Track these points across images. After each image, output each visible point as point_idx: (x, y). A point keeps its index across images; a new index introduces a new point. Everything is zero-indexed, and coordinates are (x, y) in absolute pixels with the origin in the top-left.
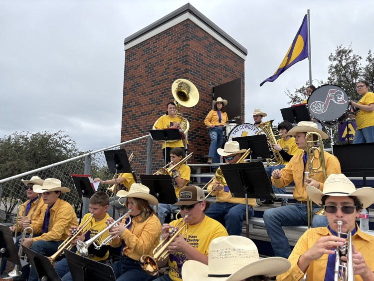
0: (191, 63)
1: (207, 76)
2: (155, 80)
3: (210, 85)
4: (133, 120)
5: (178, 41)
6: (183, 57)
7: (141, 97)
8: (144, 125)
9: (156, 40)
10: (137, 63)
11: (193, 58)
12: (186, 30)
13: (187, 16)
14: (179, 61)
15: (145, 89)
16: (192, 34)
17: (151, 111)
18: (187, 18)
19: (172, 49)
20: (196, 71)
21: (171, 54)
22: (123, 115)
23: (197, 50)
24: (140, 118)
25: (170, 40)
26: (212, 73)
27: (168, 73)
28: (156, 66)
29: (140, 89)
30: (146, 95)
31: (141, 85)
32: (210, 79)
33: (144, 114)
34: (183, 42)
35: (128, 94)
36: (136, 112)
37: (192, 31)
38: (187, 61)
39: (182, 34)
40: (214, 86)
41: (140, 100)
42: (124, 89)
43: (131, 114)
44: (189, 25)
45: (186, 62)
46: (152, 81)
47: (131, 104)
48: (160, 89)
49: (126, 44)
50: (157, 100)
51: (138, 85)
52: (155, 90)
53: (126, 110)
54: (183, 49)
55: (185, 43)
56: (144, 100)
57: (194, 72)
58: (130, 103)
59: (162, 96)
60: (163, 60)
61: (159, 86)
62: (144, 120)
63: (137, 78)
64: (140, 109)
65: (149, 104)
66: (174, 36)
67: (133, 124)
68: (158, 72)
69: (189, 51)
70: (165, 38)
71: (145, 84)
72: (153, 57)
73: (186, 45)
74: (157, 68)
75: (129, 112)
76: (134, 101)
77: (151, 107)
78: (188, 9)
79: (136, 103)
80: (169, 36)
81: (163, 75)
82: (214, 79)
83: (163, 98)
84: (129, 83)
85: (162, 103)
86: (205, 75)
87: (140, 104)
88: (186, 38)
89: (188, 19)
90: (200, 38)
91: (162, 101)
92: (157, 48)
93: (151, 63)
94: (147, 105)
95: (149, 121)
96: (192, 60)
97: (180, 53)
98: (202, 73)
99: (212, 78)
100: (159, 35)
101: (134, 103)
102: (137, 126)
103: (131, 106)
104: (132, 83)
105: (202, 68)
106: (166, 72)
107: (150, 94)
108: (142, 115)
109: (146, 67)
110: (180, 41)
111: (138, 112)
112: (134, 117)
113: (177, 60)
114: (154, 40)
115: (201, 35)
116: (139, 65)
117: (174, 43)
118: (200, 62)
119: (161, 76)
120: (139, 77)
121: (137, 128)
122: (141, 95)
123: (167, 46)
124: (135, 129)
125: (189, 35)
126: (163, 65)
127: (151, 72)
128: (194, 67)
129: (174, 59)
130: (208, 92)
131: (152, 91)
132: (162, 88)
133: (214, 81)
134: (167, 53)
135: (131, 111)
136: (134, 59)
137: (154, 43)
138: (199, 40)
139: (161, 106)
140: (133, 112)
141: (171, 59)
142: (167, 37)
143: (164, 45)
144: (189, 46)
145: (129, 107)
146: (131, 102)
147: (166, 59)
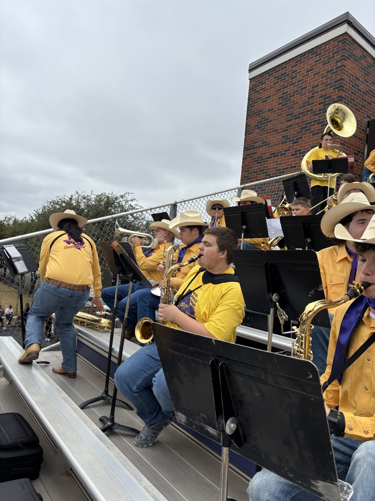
0: (346, 89)
1: (362, 106)
2: (292, 114)
3: (364, 117)
4: (258, 163)
5: (329, 62)
6: (335, 82)
7: (270, 135)
8: (273, 168)
9: (296, 62)
10: (266, 94)
11: (348, 83)
12: (342, 46)
13: (344, 28)
14: (330, 87)
15: (277, 125)
16: (349, 52)
17: (285, 151)
18: (344, 32)
19: (319, 72)
20: (351, 99)
21: (319, 79)
22: (243, 159)
23: (354, 72)
24: (268, 161)
25: (318, 61)
26: (368, 102)
27: (313, 103)
28: (294, 95)
29: (270, 125)
30: (278, 133)
31: (271, 121)
32: (365, 111)
33: (274, 155)
34: (337, 62)
35: (252, 133)
36: (262, 154)
37: (349, 48)
38: (342, 86)
39: (336, 53)
40: (369, 120)
41: (269, 138)
42: (246, 127)
43: (255, 156)
44: (347, 40)
45: (340, 88)
46: (287, 115)
47: (256, 145)
48: (299, 123)
49: (250, 71)
50: (293, 137)
51: (267, 120)
52: (291, 126)
53: (248, 152)
54: (337, 72)
55: (339, 64)
56: (275, 138)
57: (348, 101)
58: (253, 143)
59: (302, 131)
60: (306, 87)
61: (297, 121)
62: (273, 162)
63: (265, 112)
64: (268, 150)
65: (282, 143)
66: (323, 55)
67: (257, 169)
68: (298, 103)
69: (345, 74)
70: (310, 59)
71: (278, 119)
72: (290, 85)
73: (340, 67)
74: (297, 98)
75: (253, 154)
76: (260, 141)
77: (285, 146)
78: (347, 20)
79: (262, 143)
80: (316, 56)
81: (304, 106)
82: (370, 111)
83: (303, 134)
84: (254, 119)
85: (302, 141)
86: (360, 104)
87: (269, 144)
88: (341, 57)
89: (346, 33)
90: (357, 57)
91: (302, 137)
92: (298, 73)
93: (287, 92)
94: (279, 144)
95: (281, 164)
96: (347, 85)
97: (331, 77)
98: (357, 102)
99: (367, 109)
100: (301, 55)
101: (260, 144)
102: (264, 170)
103: (256, 147)
104: (258, 119)
105: (357, 96)
106: (309, 101)
107: (283, 131)
108: (271, 157)
109: (279, 99)
110: (333, 62)
111: (265, 153)
112: (260, 160)
113: (326, 86)
114: (293, 63)
115: (358, 53)
116: (270, 97)
117: (323, 64)
118: (355, 88)
119: (302, 107)
120: (269, 111)
121: (263, 173)
122: (270, 132)
123: (312, 69)
124: (260, 174)
125: (346, 53)
126: (306, 93)
127: (286, 104)
128: (349, 94)
129: (321, 85)
130: (362, 126)
131: (287, 127)
132: (302, 122)
133: (370, 114)
134: (312, 78)
135: (256, 153)
136: (261, 90)
137: (292, 67)
138: (356, 60)
139: (299, 145)
140: (259, 154)
141: (318, 85)
142: (313, 57)
143: (308, 68)
144: (345, 67)
145: (253, 149)
146: (257, 142)
147: (310, 86)
